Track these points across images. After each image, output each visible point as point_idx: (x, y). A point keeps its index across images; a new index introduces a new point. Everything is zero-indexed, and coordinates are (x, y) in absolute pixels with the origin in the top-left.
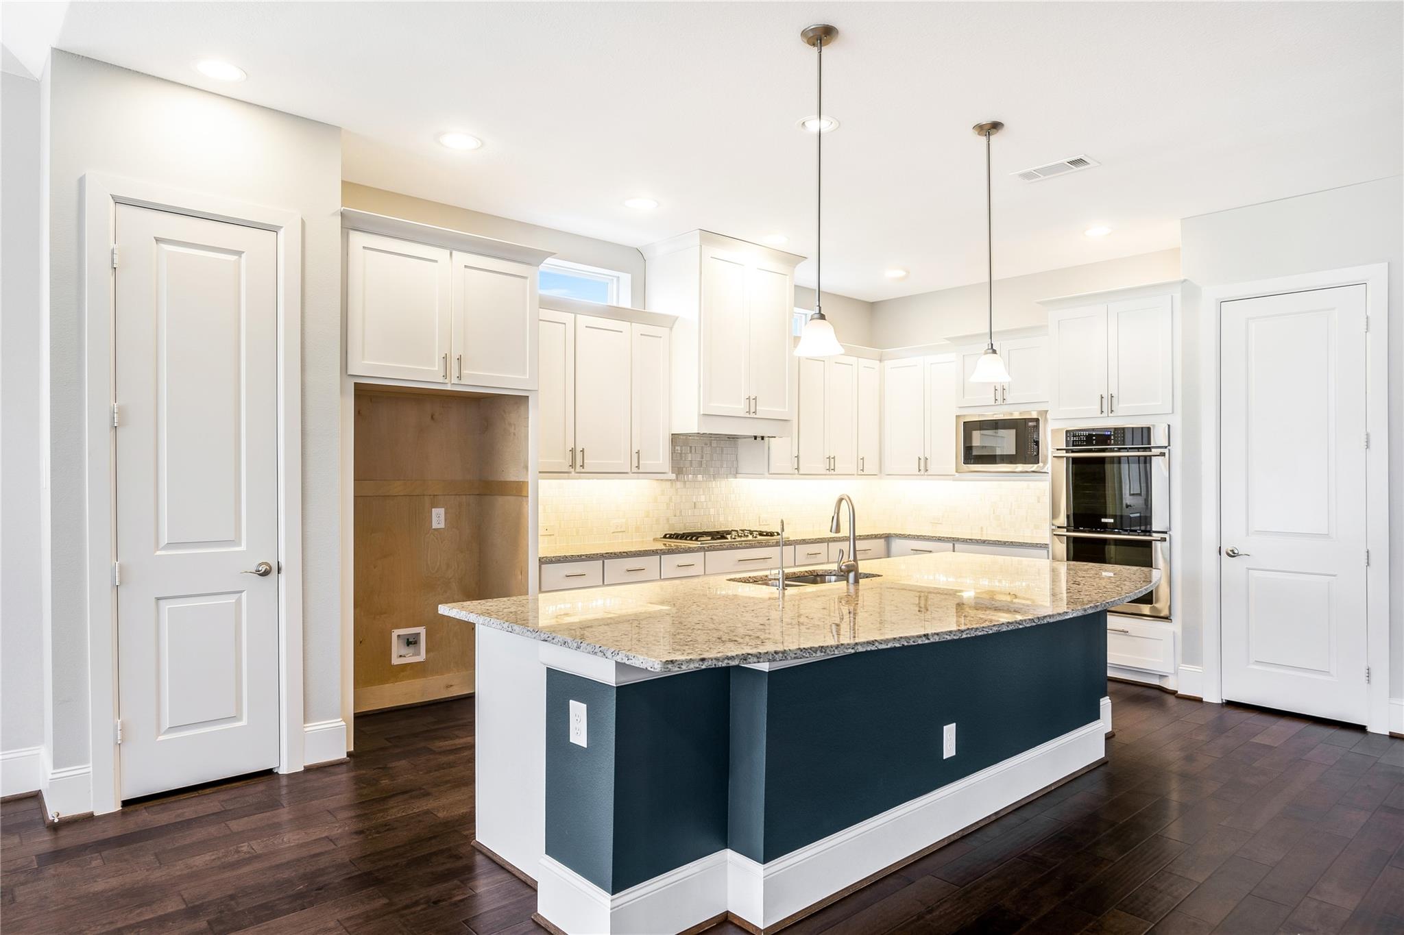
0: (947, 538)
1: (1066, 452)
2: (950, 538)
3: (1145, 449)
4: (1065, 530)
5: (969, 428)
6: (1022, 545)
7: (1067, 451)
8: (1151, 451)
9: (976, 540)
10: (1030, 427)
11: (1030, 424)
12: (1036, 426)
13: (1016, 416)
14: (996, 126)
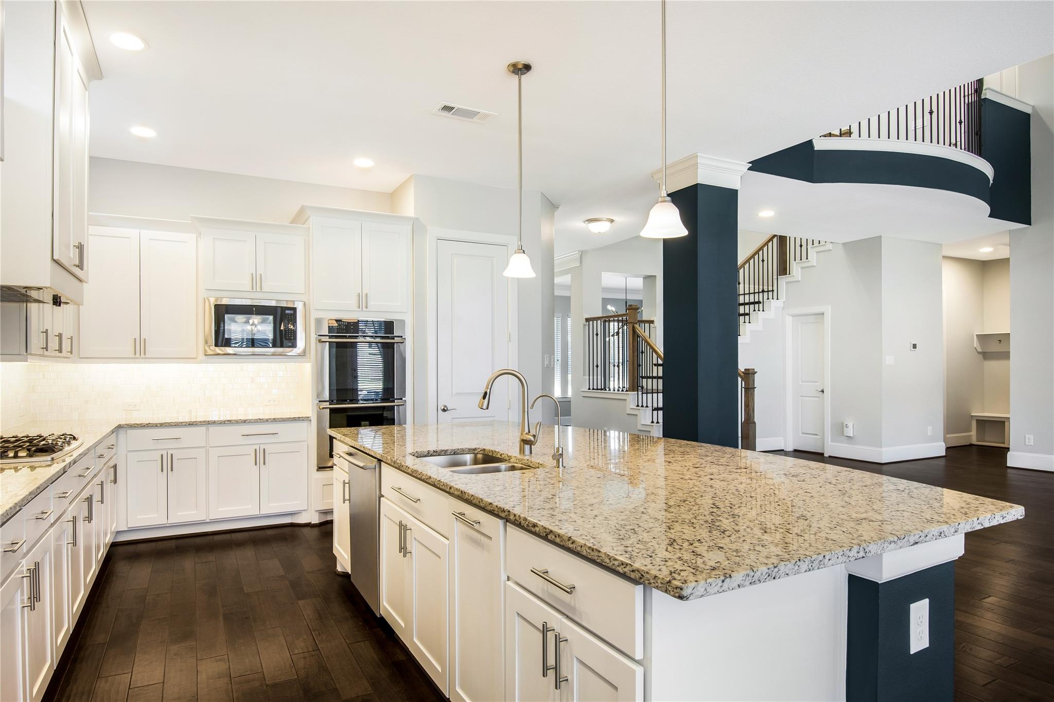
0: (200, 422)
1: (329, 338)
2: (204, 422)
3: (388, 338)
4: (328, 403)
5: (222, 312)
6: (285, 420)
7: (331, 337)
8: (394, 339)
9: (235, 420)
10: (288, 314)
11: (287, 312)
12: (293, 314)
13: (273, 304)
14: (527, 67)
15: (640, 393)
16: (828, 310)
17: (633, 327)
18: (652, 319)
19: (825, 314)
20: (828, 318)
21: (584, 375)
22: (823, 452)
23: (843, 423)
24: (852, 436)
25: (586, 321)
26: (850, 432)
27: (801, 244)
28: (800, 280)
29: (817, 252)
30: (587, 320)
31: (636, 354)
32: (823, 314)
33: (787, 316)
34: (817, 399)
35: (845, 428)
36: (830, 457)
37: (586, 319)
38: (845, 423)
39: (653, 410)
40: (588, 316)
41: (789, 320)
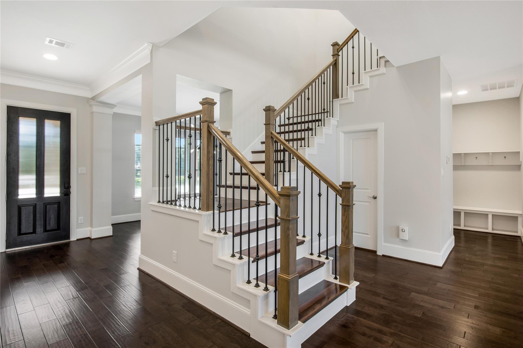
15: (216, 212)
16: (381, 126)
17: (208, 127)
18: (228, 131)
19: (379, 131)
20: (381, 134)
21: (154, 186)
22: (376, 250)
23: (398, 228)
24: (407, 239)
25: (156, 125)
26: (405, 236)
27: (353, 72)
28: (353, 101)
29: (370, 77)
30: (158, 124)
31: (211, 163)
32: (376, 130)
33: (341, 133)
34: (367, 204)
35: (400, 232)
36: (383, 256)
37: (156, 122)
38: (401, 227)
39: (234, 236)
40: (158, 119)
41: (342, 135)
